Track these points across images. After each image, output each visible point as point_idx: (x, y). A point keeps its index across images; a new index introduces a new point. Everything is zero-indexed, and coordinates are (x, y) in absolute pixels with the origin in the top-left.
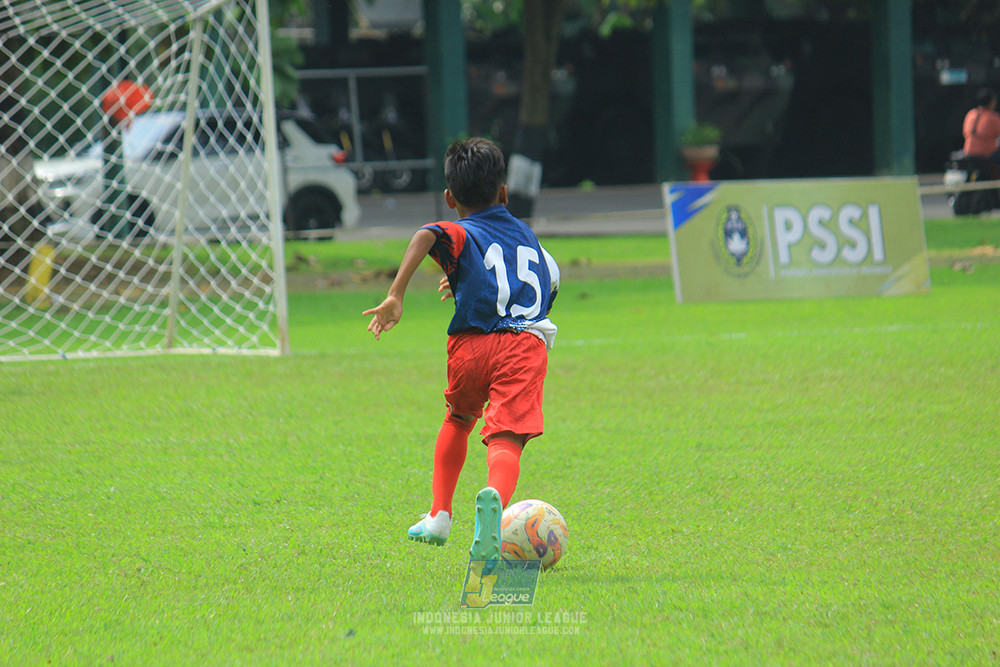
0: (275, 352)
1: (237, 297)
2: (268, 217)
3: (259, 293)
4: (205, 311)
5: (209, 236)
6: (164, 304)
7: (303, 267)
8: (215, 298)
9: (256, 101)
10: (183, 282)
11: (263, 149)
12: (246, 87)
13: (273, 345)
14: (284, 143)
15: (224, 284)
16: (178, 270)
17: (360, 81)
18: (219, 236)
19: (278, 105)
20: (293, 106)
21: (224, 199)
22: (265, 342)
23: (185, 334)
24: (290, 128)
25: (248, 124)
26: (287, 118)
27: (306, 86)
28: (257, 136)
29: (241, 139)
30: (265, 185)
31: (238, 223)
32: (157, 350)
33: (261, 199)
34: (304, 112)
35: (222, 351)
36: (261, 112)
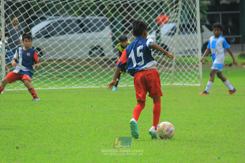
0: (199, 85)
1: (189, 71)
2: (198, 50)
3: (195, 69)
4: (181, 74)
5: (182, 55)
6: (170, 72)
7: (206, 63)
8: (183, 71)
9: (195, 20)
10: (175, 67)
11: (197, 32)
12: (193, 16)
13: (198, 83)
14: (202, 31)
15: (186, 67)
16: (174, 63)
17: (223, 15)
18: (185, 55)
19: (201, 21)
20: (205, 21)
21: (186, 45)
22: (196, 82)
23: (176, 80)
24: (204, 27)
25: (193, 26)
26: (203, 24)
27: (209, 16)
28: (195, 29)
29: (191, 30)
30: (197, 42)
31: (190, 52)
32: (169, 84)
33: (196, 45)
34: (208, 23)
35: (185, 84)
36: (196, 23)
